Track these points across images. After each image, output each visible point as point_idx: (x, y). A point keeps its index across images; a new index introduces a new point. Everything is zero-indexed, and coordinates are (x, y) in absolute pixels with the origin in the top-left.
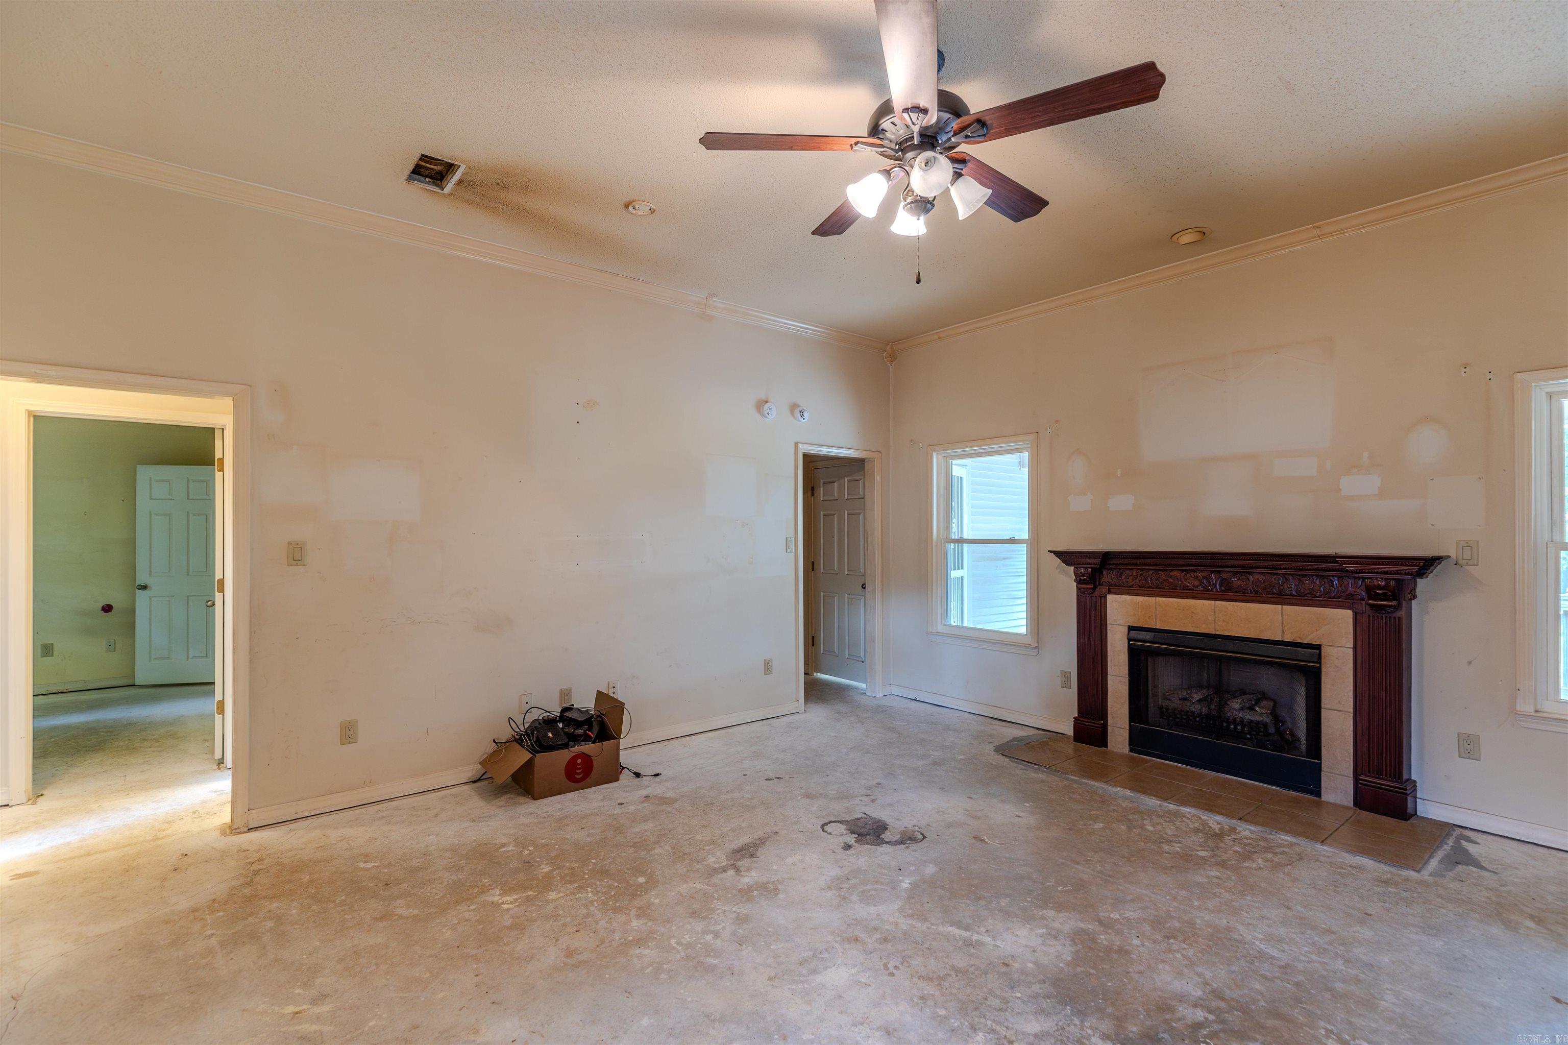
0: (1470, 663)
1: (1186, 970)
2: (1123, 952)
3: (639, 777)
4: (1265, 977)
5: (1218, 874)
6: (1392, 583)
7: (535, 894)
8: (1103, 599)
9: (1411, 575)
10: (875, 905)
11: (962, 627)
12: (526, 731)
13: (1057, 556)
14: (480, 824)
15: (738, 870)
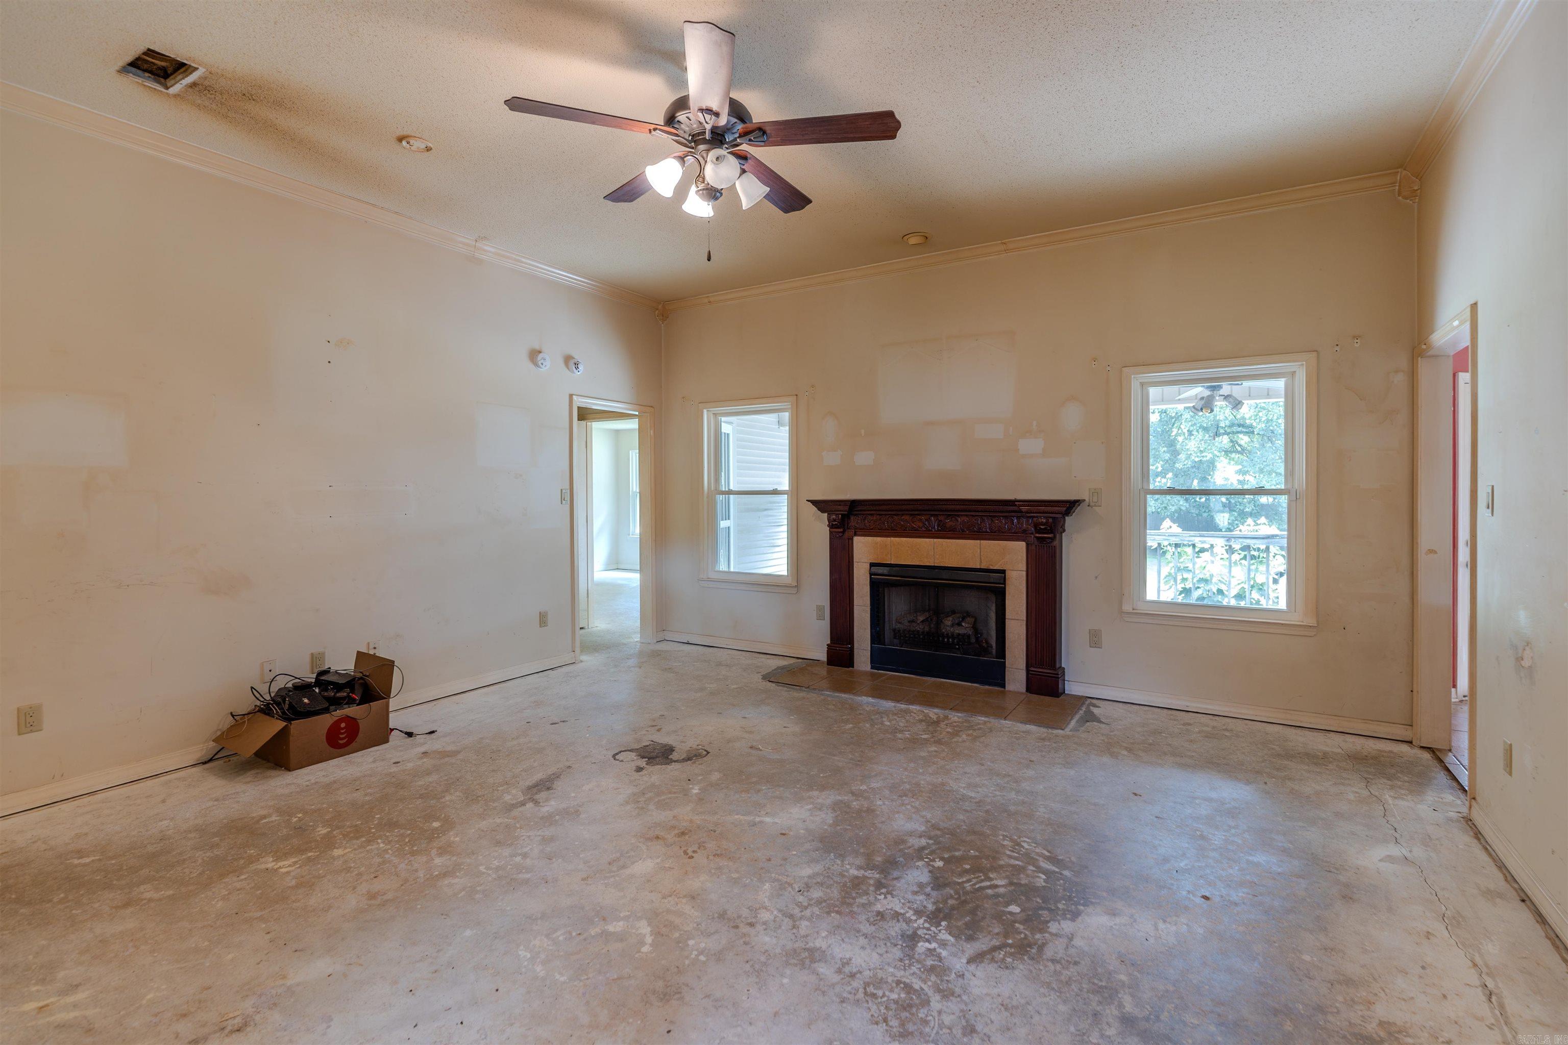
0: (1096, 577)
1: (914, 816)
2: (870, 811)
3: (411, 737)
4: (966, 811)
5: (936, 749)
6: (1050, 520)
7: (316, 854)
8: (850, 541)
9: (1062, 513)
10: (671, 810)
11: (729, 572)
12: (272, 699)
13: (813, 505)
14: (227, 802)
15: (536, 803)
